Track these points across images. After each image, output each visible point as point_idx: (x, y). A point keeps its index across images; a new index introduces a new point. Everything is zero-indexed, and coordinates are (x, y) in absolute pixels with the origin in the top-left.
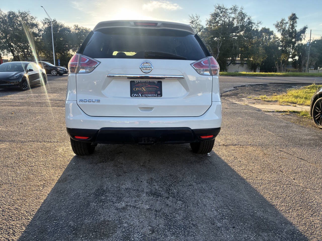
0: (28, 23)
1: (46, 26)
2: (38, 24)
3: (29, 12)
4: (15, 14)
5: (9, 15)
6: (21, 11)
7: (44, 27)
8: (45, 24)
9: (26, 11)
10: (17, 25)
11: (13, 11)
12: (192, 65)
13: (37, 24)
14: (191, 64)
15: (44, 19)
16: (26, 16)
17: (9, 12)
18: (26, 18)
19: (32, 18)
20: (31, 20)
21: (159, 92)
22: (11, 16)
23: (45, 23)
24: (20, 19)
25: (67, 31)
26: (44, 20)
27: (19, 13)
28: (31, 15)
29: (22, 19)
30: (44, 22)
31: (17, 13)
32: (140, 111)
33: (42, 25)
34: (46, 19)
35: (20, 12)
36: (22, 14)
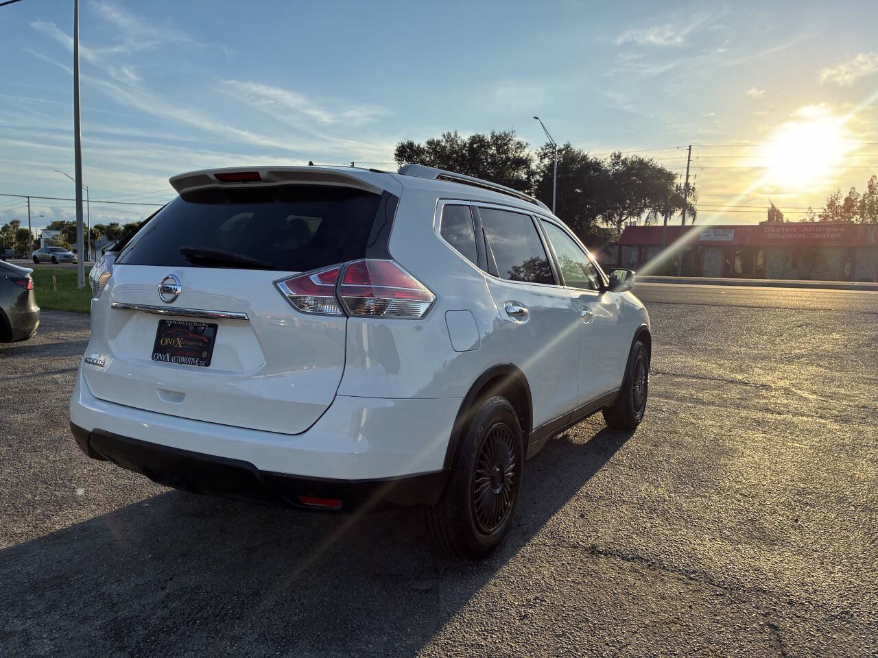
0: (508, 159)
1: (547, 161)
2: (530, 160)
3: (513, 132)
4: (483, 141)
5: (472, 144)
6: (497, 133)
7: (543, 164)
8: (544, 158)
9: (507, 132)
10: (485, 164)
11: (480, 134)
12: (279, 284)
13: (529, 158)
14: (275, 283)
15: (543, 145)
16: (506, 144)
17: (474, 137)
18: (506, 147)
19: (520, 146)
20: (516, 152)
21: (205, 354)
22: (475, 146)
23: (545, 155)
24: (493, 150)
25: (594, 169)
26: (542, 149)
27: (493, 136)
28: (516, 139)
29: (498, 150)
30: (542, 154)
31: (488, 138)
32: (161, 398)
33: (538, 161)
34: (548, 145)
35: (495, 134)
36: (498, 138)
